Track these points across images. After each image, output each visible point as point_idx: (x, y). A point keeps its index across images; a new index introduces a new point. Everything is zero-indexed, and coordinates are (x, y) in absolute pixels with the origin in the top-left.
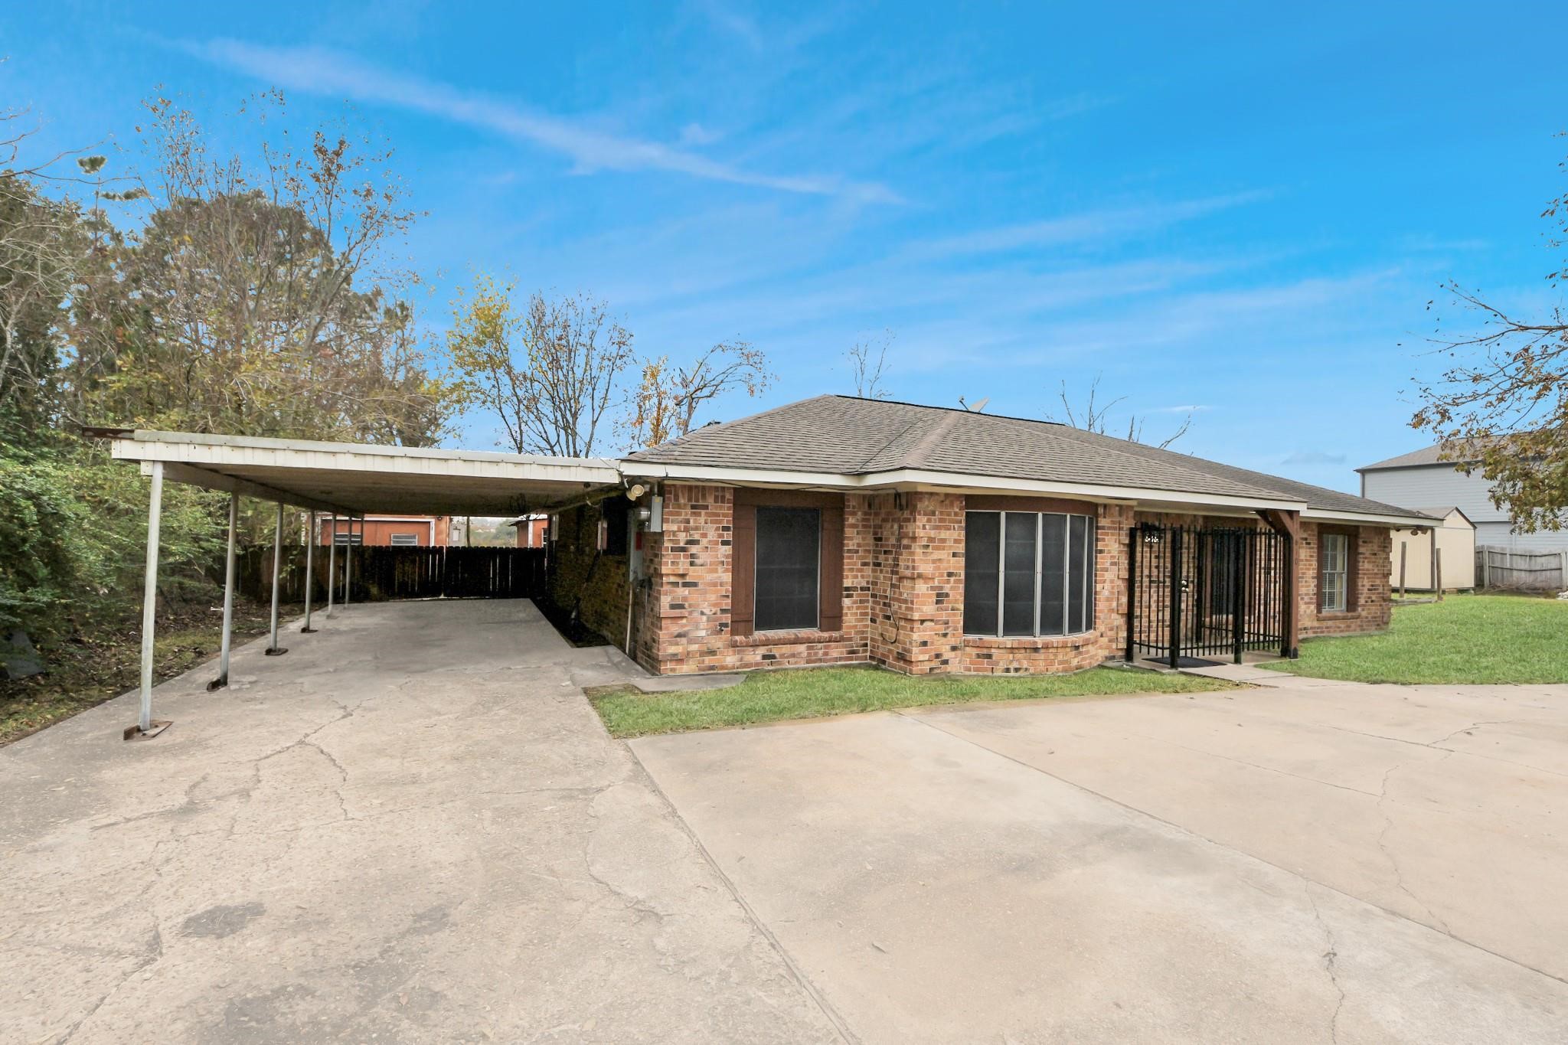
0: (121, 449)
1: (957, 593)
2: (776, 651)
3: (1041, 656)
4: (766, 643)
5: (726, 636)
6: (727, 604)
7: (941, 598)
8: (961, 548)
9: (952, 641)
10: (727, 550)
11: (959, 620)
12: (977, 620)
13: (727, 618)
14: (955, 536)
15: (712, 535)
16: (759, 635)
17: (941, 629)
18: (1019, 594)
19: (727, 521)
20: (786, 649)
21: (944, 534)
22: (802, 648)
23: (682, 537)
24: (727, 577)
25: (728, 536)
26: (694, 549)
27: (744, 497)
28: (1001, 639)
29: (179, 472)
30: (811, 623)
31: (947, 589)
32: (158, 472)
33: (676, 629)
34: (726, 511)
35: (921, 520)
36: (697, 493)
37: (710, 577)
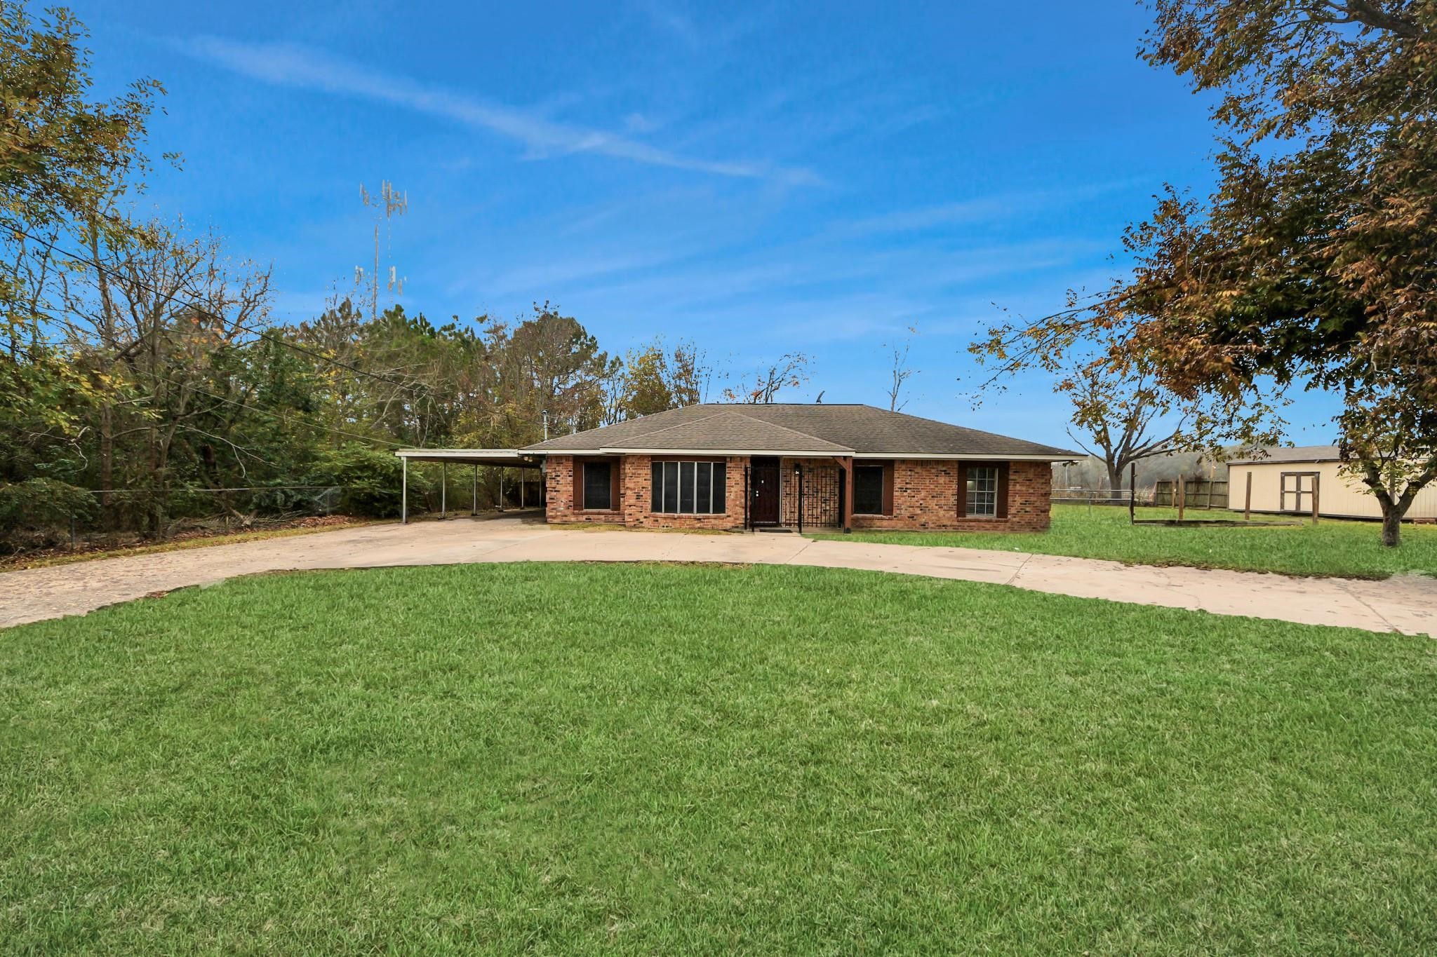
0: (397, 454)
1: (648, 496)
2: (591, 517)
3: (678, 521)
4: (586, 514)
5: (571, 510)
6: (571, 498)
7: (638, 497)
8: (649, 477)
9: (645, 514)
10: (571, 478)
11: (649, 507)
12: (656, 507)
13: (572, 504)
14: (646, 472)
15: (565, 473)
16: (585, 510)
17: (640, 509)
18: (671, 496)
19: (571, 468)
20: (596, 516)
21: (640, 472)
22: (602, 516)
23: (554, 474)
24: (571, 489)
25: (571, 473)
26: (558, 478)
27: (577, 459)
28: (663, 514)
29: (410, 459)
30: (608, 507)
31: (642, 493)
32: (405, 459)
33: (552, 507)
34: (570, 465)
35: (627, 466)
36: (559, 458)
37: (565, 489)
